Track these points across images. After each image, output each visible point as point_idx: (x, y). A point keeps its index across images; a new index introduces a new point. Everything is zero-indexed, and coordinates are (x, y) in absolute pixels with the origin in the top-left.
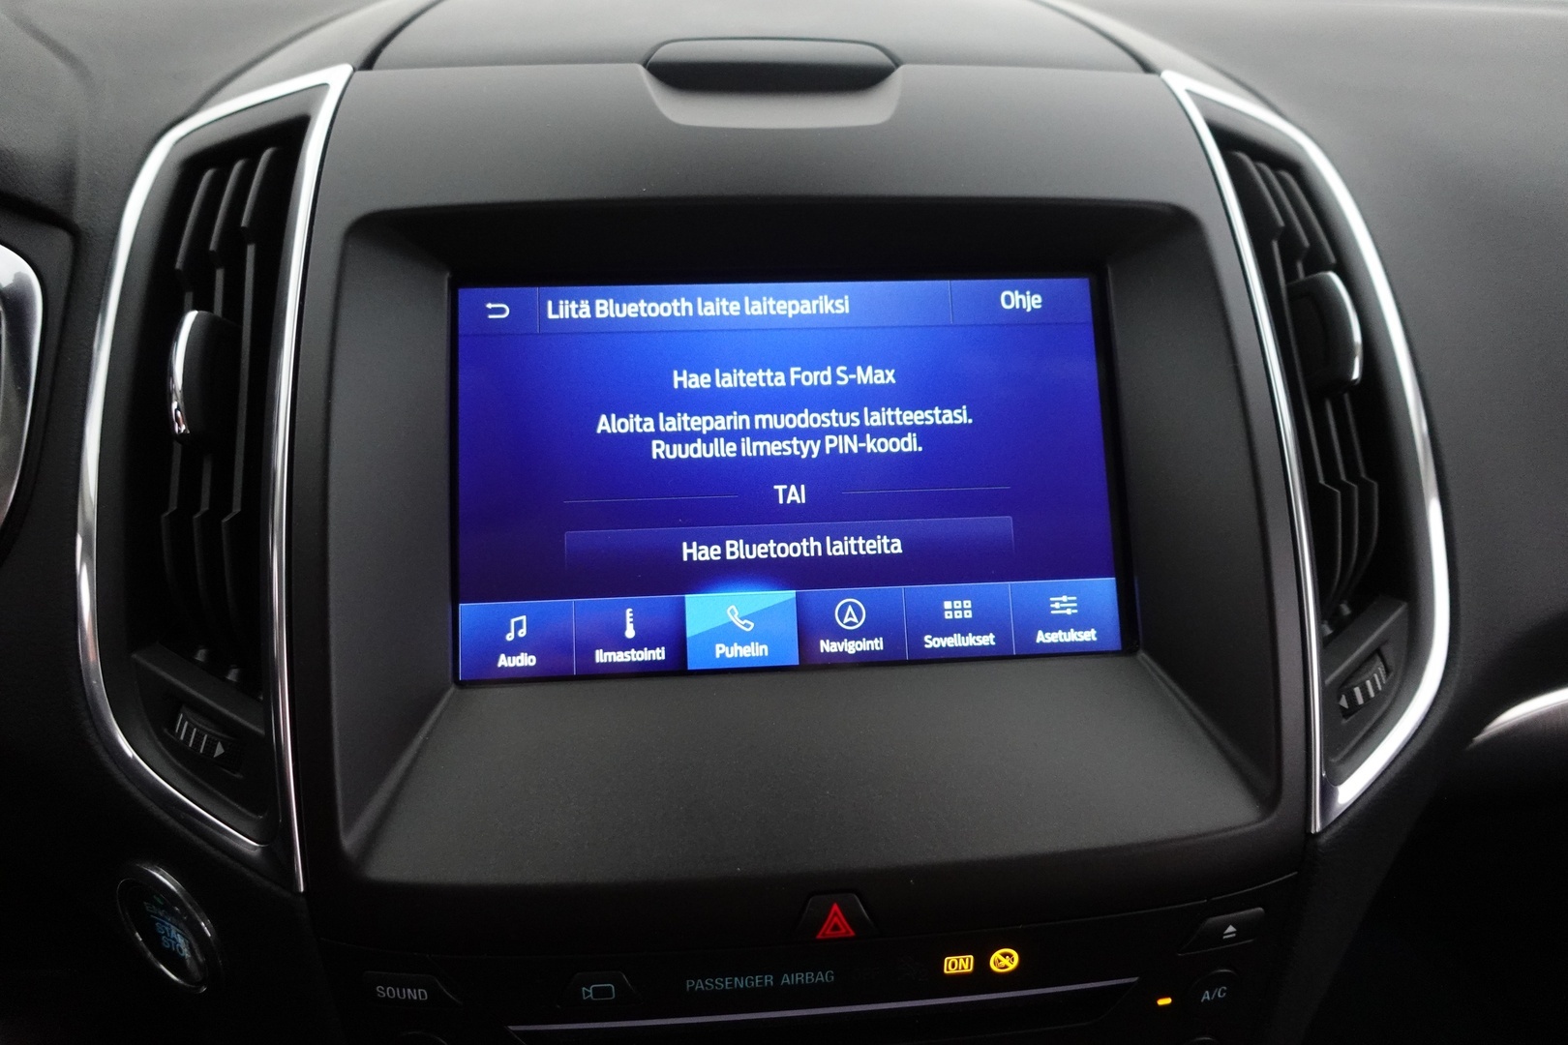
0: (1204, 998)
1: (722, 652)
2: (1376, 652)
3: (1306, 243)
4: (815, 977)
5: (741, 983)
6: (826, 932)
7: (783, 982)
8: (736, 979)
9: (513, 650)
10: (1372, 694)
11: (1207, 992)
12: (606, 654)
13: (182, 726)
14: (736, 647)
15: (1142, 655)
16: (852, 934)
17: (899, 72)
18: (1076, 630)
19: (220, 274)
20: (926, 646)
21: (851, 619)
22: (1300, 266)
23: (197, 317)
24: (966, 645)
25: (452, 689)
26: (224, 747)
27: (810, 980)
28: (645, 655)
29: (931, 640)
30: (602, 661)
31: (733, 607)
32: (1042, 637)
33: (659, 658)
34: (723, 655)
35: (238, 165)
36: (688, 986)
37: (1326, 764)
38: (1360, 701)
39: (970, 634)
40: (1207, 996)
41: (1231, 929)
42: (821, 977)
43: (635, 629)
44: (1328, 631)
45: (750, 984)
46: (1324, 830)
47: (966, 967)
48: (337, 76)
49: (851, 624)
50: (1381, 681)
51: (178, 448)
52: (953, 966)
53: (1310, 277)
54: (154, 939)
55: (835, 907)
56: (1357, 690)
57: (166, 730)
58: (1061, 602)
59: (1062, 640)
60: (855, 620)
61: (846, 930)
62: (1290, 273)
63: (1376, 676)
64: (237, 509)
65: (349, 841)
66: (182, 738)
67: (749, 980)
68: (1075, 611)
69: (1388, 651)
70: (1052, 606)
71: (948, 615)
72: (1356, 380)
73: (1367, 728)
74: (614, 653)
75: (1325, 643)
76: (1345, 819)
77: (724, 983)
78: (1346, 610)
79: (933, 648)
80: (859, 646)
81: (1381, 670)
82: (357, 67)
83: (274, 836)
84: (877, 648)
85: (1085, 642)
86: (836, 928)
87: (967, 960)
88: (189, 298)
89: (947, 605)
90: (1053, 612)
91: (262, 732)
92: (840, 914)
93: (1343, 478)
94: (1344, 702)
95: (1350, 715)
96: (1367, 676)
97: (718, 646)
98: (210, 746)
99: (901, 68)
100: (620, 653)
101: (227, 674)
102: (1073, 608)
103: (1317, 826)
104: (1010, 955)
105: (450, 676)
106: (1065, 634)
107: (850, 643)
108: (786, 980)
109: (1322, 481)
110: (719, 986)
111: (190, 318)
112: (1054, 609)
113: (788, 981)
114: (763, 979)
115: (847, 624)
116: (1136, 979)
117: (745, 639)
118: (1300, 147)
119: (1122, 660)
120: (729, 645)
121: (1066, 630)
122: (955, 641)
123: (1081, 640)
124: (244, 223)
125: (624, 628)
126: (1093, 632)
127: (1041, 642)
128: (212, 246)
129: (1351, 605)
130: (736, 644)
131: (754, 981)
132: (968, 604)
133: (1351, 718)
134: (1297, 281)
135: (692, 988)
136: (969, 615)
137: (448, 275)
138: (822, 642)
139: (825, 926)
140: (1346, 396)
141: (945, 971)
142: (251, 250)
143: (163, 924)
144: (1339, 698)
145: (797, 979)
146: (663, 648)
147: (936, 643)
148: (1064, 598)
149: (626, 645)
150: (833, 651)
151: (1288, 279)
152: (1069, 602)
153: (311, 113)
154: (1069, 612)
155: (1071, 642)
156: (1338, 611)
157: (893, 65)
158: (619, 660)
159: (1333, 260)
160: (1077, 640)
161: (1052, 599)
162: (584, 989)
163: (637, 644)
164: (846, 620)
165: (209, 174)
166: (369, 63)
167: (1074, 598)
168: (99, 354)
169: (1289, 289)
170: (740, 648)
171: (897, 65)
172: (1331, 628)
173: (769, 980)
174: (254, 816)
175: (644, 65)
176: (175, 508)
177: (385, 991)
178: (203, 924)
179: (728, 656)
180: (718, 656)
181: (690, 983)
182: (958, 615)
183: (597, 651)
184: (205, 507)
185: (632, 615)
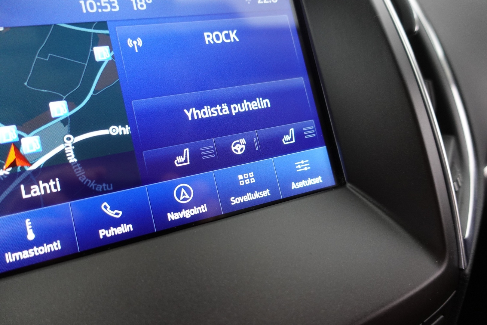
1: (104, 234)
12: (14, 255)
14: (112, 229)
15: (348, 185)
18: (311, 179)
20: (232, 204)
21: (184, 197)
24: (255, 198)
28: (45, 249)
29: (234, 199)
30: (11, 261)
31: (105, 204)
32: (294, 186)
33: (56, 249)
34: (105, 236)
39: (256, 192)
43: (34, 232)
49: (185, 199)
58: (301, 164)
59: (305, 185)
60: (187, 196)
68: (309, 168)
70: (297, 167)
71: (242, 183)
74: (20, 253)
79: (236, 204)
80: (192, 212)
84: (204, 211)
85: (317, 184)
89: (240, 177)
90: (298, 171)
97: (100, 231)
100: (25, 252)
102: (307, 166)
103: (465, 264)
106: (306, 181)
107: (186, 211)
112: (298, 169)
115: (182, 200)
117: (116, 223)
119: (340, 191)
120: (107, 228)
121: (306, 179)
122: (248, 198)
123: (314, 183)
125: (26, 233)
126: (320, 177)
127: (295, 189)
130: (112, 228)
132: (251, 174)
136: (253, 181)
138: (169, 214)
146: (58, 241)
147: (238, 200)
148: (302, 162)
149: (29, 245)
150: (176, 218)
152: (305, 163)
154: (306, 169)
155: (310, 186)
158: (25, 257)
160: (313, 183)
161: (296, 164)
163: (37, 243)
164: (182, 198)
167: (307, 161)
170: (115, 229)
179: (108, 236)
180: (101, 237)
182: (247, 182)
183: (6, 255)
185: (30, 223)
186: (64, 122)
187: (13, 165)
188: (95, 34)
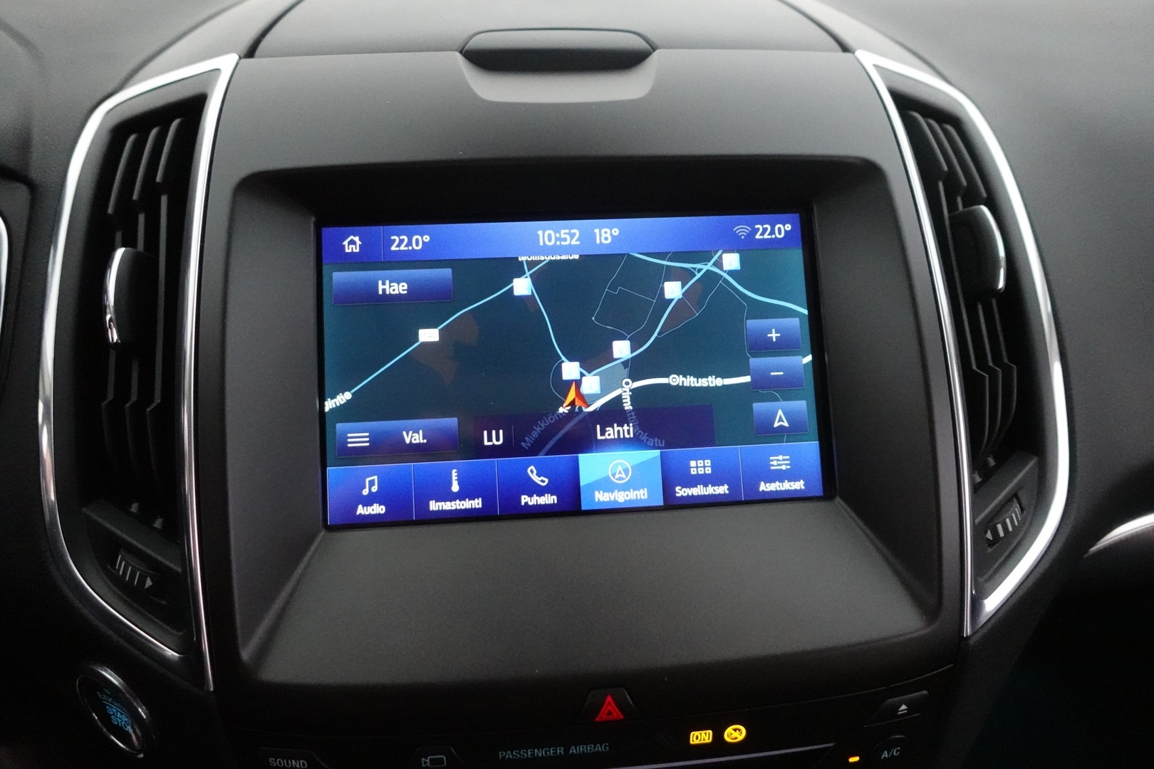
0: (883, 756)
1: (526, 501)
2: (1015, 496)
3: (964, 183)
4: (595, 748)
5: (539, 753)
6: (602, 716)
7: (571, 751)
8: (536, 750)
9: (368, 501)
10: (1010, 529)
11: (886, 752)
12: (438, 504)
13: (122, 565)
14: (535, 497)
15: (838, 499)
16: (622, 717)
17: (655, 55)
19: (142, 218)
20: (677, 495)
21: (620, 475)
22: (959, 200)
23: (125, 252)
24: (707, 493)
25: (323, 533)
26: (152, 581)
27: (590, 750)
28: (467, 504)
29: (681, 490)
30: (434, 509)
31: (532, 467)
32: (763, 487)
33: (477, 507)
34: (526, 503)
35: (154, 132)
36: (500, 756)
37: (976, 583)
38: (1002, 534)
39: (710, 486)
40: (886, 754)
41: (904, 707)
42: (599, 748)
43: (459, 484)
44: (978, 479)
45: (546, 754)
46: (974, 633)
47: (707, 738)
48: (227, 63)
49: (621, 479)
50: (1017, 518)
51: (113, 354)
52: (697, 738)
53: (966, 209)
54: (106, 718)
55: (609, 699)
56: (999, 527)
57: (109, 567)
58: (778, 460)
59: (778, 489)
60: (624, 476)
61: (617, 715)
62: (952, 206)
63: (1013, 515)
64: (157, 400)
65: (246, 654)
66: (121, 573)
67: (546, 751)
68: (789, 467)
69: (1022, 495)
70: (771, 463)
71: (693, 472)
72: (1001, 289)
73: (1006, 554)
74: (443, 503)
75: (975, 489)
76: (989, 625)
77: (527, 753)
78: (992, 462)
79: (682, 496)
80: (627, 496)
81: (1018, 510)
82: (242, 55)
83: (190, 648)
84: (643, 497)
85: (796, 490)
86: (610, 713)
87: (707, 734)
88: (119, 236)
89: (693, 463)
90: (772, 468)
91: (179, 570)
92: (612, 702)
93: (991, 364)
94: (989, 536)
95: (994, 544)
96: (1007, 515)
97: (523, 497)
98: (142, 581)
99: (657, 52)
100: (448, 503)
101: (154, 522)
102: (786, 465)
103: (968, 630)
104: (740, 730)
105: (321, 522)
106: (781, 484)
107: (620, 493)
108: (573, 750)
109: (974, 367)
110: (524, 756)
111: (120, 253)
112: (773, 465)
113: (575, 751)
114: (556, 750)
115: (617, 479)
116: (833, 744)
117: (541, 491)
118: (961, 105)
119: (824, 504)
120: (530, 496)
121: (782, 481)
122: (698, 491)
123: (793, 488)
124: (158, 179)
125: (450, 484)
126: (802, 482)
127: (763, 491)
128: (135, 197)
129: (995, 458)
130: (535, 495)
131: (550, 751)
132: (708, 462)
133: (995, 547)
134: (957, 213)
135: (503, 758)
136: (709, 471)
137: (313, 219)
138: (596, 493)
139: (601, 712)
140: (994, 302)
141: (691, 742)
142: (164, 199)
143: (111, 707)
144: (986, 532)
145: (581, 749)
146: (480, 499)
147: (685, 492)
148: (780, 457)
149: (453, 497)
150: (606, 500)
151: (949, 212)
152: (784, 460)
153: (209, 92)
154: (784, 467)
155: (785, 491)
156: (986, 463)
157: (651, 50)
158: (447, 508)
159: (985, 195)
160: (790, 488)
161: (771, 458)
162: (423, 759)
163: (461, 496)
164: (617, 476)
165: (132, 138)
166: (251, 53)
167: (788, 457)
168: (52, 279)
169: (951, 219)
170: (538, 498)
171: (654, 50)
172: (980, 477)
173: (560, 751)
174: (175, 632)
175: (461, 52)
176: (112, 398)
177: (276, 762)
178: (140, 710)
179: (530, 503)
180: (523, 504)
181: (502, 754)
182: (701, 471)
183: (431, 502)
184: (134, 398)
185: (456, 474)
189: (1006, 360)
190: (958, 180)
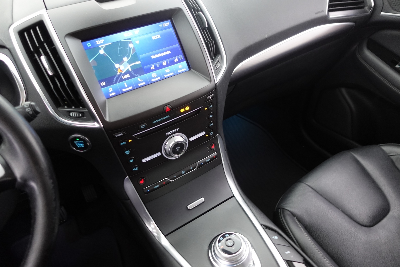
5: (159, 120)
9: (111, 93)
10: (219, 66)
11: (210, 106)
15: (192, 70)
16: (170, 110)
18: (183, 69)
19: (40, 49)
22: (196, 11)
24: (170, 75)
25: (106, 100)
26: (81, 114)
28: (130, 88)
31: (138, 79)
35: (32, 30)
37: (215, 75)
38: (218, 68)
39: (170, 73)
41: (210, 97)
42: (168, 117)
46: (217, 83)
53: (198, 13)
54: (76, 147)
55: (167, 107)
57: (69, 116)
59: (181, 71)
60: (155, 76)
62: (195, 13)
64: (65, 83)
65: (106, 119)
66: (72, 116)
69: (219, 61)
71: (167, 72)
72: (207, 27)
73: (219, 70)
75: (212, 62)
76: (219, 81)
80: (157, 79)
81: (219, 63)
87: (183, 110)
89: (166, 70)
90: (179, 68)
93: (209, 40)
94: (216, 68)
95: (217, 70)
98: (79, 115)
104: (188, 108)
107: (155, 79)
108: (164, 118)
110: (156, 122)
111: (43, 57)
114: (161, 119)
116: (202, 107)
117: (142, 82)
119: (190, 71)
122: (168, 75)
124: (42, 40)
125: (125, 85)
126: (185, 69)
127: (179, 72)
128: (37, 45)
129: (214, 57)
136: (169, 71)
137: (80, 40)
138: (152, 80)
139: (167, 110)
140: (206, 29)
141: (181, 112)
142: (45, 44)
146: (132, 87)
147: (166, 76)
149: (126, 88)
150: (154, 81)
151: (195, 14)
154: (181, 67)
155: (183, 71)
156: (213, 58)
158: (126, 90)
159: (200, 10)
161: (179, 66)
162: (141, 127)
163: (128, 87)
165: (26, 33)
166: (46, 8)
167: (181, 65)
169: (196, 15)
172: (212, 60)
176: (53, 87)
177: (117, 136)
178: (86, 139)
179: (140, 85)
181: (153, 122)
183: (123, 90)
185: (126, 83)
186: (127, 62)
187: (120, 72)
188: (129, 41)
189: (211, 39)
190: (195, 8)
